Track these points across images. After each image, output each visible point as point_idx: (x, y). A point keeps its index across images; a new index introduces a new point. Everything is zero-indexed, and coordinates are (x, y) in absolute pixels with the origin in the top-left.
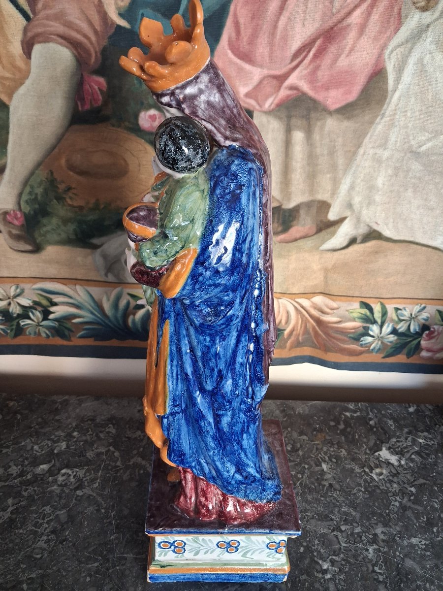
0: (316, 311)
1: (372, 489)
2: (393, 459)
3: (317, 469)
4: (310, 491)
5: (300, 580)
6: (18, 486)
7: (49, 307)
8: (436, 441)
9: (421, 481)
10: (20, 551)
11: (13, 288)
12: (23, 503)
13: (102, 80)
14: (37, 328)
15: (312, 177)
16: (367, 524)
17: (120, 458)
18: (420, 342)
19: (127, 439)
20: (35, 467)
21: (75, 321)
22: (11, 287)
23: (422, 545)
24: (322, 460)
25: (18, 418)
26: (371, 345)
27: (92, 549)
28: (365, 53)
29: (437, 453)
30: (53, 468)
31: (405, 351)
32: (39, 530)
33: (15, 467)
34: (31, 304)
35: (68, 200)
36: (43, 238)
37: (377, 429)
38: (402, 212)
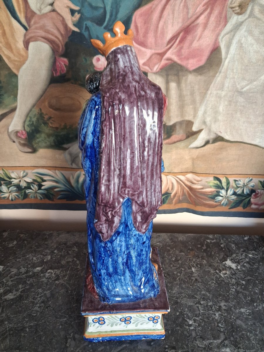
0: (189, 182)
1: (220, 282)
2: (234, 266)
3: (189, 271)
4: (184, 283)
5: (176, 330)
6: (25, 279)
7: (41, 182)
8: (259, 256)
9: (249, 278)
10: (25, 312)
11: (22, 172)
12: (27, 287)
13: (65, 60)
14: (35, 194)
15: (182, 107)
16: (216, 300)
17: (79, 264)
18: (250, 199)
19: (84, 254)
20: (34, 268)
21: (55, 190)
22: (21, 172)
23: (247, 312)
24: (192, 266)
25: (25, 243)
26: (221, 201)
27: (63, 311)
28: (208, 39)
29: (259, 262)
30: (43, 269)
31: (242, 205)
32: (35, 301)
33: (23, 269)
34: (32, 181)
35: (50, 125)
36: (37, 145)
37: (225, 249)
38: (235, 126)
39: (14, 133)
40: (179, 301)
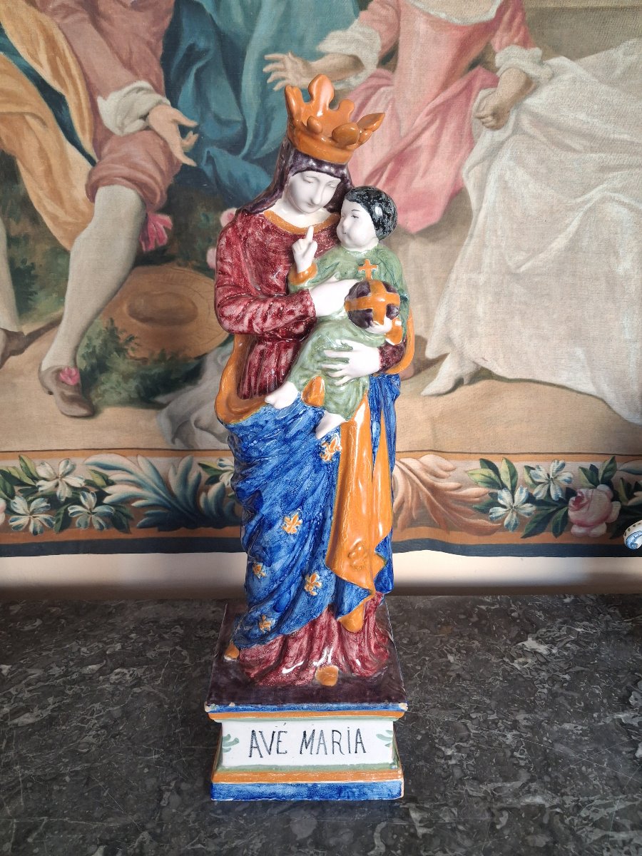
0: (429, 475)
1: (513, 679)
2: (543, 649)
3: (441, 660)
4: (431, 682)
5: (416, 767)
6: (61, 686)
7: (103, 487)
8: (599, 630)
9: (578, 668)
10: (62, 746)
11: (63, 463)
12: (68, 701)
13: (167, 218)
14: (88, 517)
16: (506, 711)
17: (188, 658)
19: (197, 639)
20: (82, 667)
21: (135, 504)
22: (60, 463)
23: (577, 730)
24: (449, 652)
25: (62, 623)
26: (504, 519)
27: (151, 742)
29: (600, 641)
30: (104, 668)
32: (86, 726)
33: (57, 669)
34: (83, 484)
35: (131, 353)
36: (100, 398)
37: (521, 620)
38: (513, 345)
39: (53, 373)
40: (420, 714)
